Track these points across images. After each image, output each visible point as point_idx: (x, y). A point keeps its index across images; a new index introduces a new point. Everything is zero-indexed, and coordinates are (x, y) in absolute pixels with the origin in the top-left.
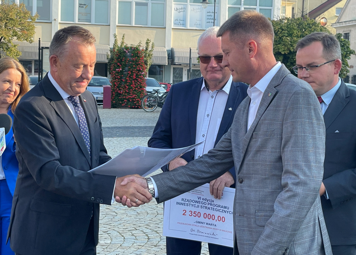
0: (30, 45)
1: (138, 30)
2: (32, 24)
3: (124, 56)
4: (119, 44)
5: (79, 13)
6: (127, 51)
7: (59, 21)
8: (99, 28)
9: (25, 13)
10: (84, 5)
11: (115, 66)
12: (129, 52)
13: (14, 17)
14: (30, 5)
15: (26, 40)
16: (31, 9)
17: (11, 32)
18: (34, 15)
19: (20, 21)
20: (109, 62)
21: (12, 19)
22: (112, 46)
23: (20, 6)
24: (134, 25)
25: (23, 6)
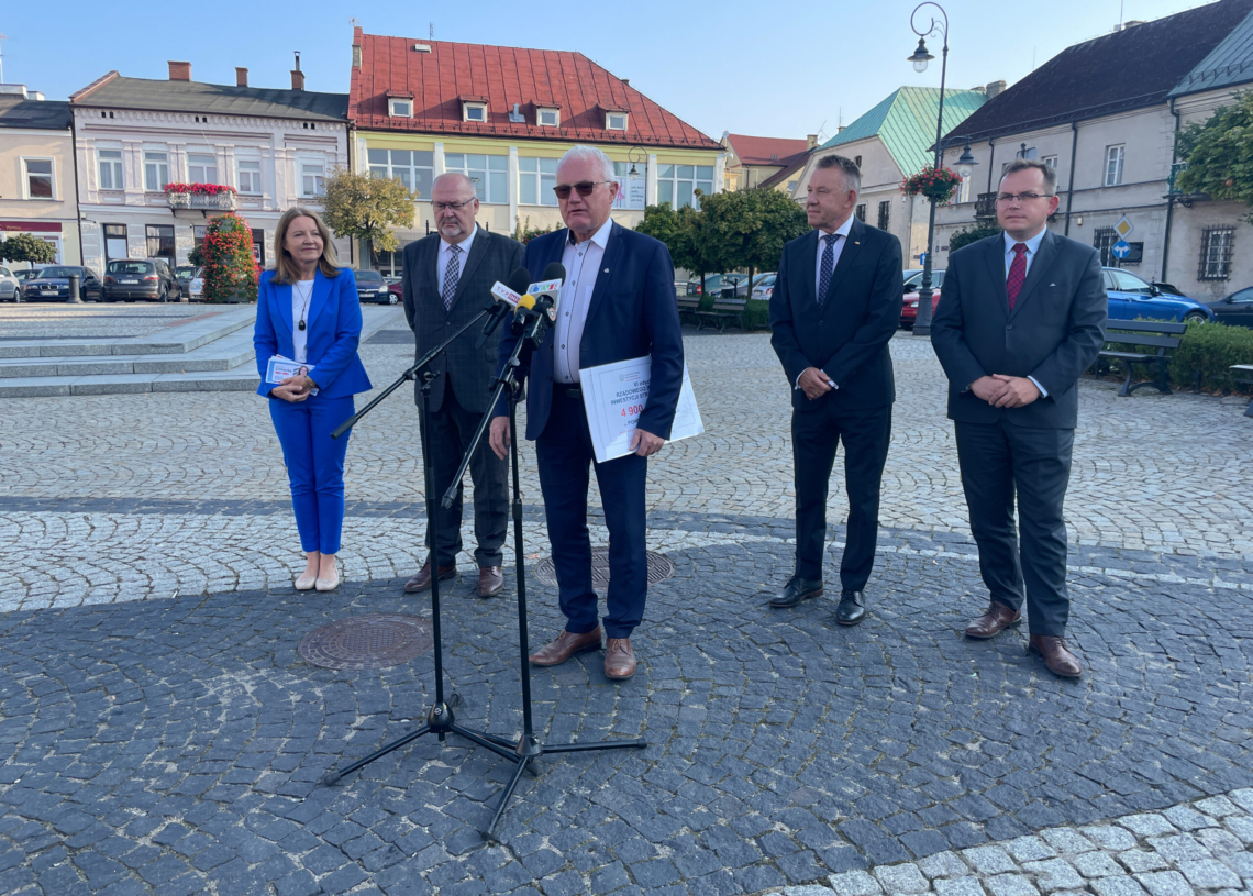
0: (409, 231)
1: (546, 212)
2: (410, 204)
4: (522, 229)
8: (496, 209)
9: (402, 190)
13: (388, 195)
14: (406, 180)
15: (404, 224)
16: (408, 184)
17: (385, 215)
18: (412, 192)
19: (396, 200)
21: (384, 198)
22: (513, 232)
23: (394, 181)
24: (541, 205)
25: (398, 181)
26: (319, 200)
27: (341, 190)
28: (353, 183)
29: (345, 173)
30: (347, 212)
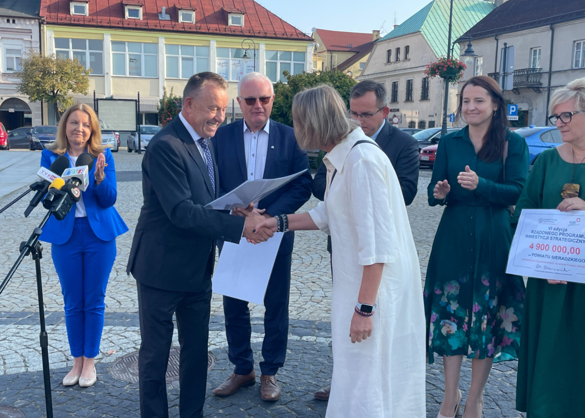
0: (85, 97)
2: (85, 77)
3: (174, 107)
4: (168, 95)
5: (130, 67)
6: (176, 102)
7: (112, 75)
8: (149, 81)
9: (79, 68)
10: (135, 59)
11: (165, 116)
12: (178, 103)
13: (69, 71)
14: (84, 60)
15: (81, 92)
16: (84, 63)
17: (66, 86)
18: (87, 69)
19: (75, 75)
20: (159, 113)
21: (67, 73)
22: (161, 98)
23: (74, 61)
24: (181, 78)
25: (77, 61)
26: (18, 75)
27: (35, 67)
28: (43, 62)
29: (37, 55)
30: (38, 83)
